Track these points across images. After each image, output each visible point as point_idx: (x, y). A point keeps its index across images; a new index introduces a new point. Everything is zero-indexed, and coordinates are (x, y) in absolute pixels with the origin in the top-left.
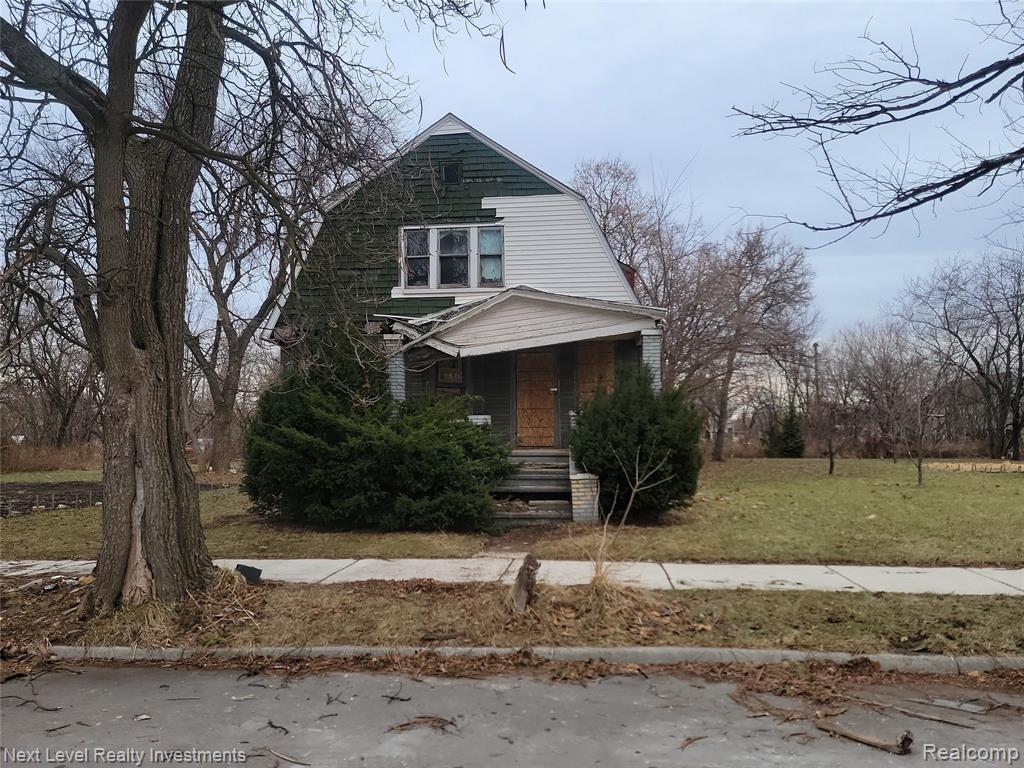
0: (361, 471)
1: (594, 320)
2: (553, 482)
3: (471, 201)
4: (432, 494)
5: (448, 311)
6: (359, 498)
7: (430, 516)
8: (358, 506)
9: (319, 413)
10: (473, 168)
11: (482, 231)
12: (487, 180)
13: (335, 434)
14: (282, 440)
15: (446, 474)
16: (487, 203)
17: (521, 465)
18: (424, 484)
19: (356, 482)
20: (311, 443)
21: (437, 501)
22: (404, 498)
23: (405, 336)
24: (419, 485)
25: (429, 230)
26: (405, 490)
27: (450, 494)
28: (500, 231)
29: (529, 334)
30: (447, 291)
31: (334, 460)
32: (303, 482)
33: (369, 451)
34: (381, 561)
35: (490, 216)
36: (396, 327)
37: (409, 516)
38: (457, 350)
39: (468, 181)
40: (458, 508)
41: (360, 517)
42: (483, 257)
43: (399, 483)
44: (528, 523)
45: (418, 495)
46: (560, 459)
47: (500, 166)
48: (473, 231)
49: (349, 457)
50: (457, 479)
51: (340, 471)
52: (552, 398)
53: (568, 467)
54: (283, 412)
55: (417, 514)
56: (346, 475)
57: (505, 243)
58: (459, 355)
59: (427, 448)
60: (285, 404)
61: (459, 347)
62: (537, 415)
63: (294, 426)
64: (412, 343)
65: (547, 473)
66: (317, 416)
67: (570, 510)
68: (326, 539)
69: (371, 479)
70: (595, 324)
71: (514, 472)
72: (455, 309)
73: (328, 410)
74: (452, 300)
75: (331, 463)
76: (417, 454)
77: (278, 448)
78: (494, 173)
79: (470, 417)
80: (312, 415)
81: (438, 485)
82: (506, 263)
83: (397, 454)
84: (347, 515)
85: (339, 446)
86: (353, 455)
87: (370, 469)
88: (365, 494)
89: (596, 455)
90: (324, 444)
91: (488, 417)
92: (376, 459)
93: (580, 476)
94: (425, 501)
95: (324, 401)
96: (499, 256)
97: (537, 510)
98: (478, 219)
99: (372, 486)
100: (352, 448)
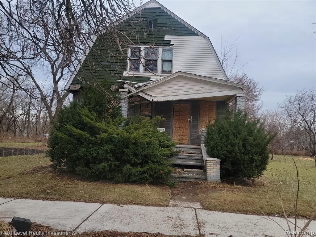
0: (106, 151)
1: (215, 89)
2: (195, 160)
3: (160, 36)
4: (142, 165)
5: (148, 82)
6: (104, 165)
7: (141, 176)
8: (104, 169)
9: (87, 120)
10: (161, 22)
11: (164, 50)
12: (168, 28)
13: (93, 131)
14: (67, 132)
15: (150, 154)
16: (167, 38)
17: (179, 151)
18: (139, 159)
19: (103, 156)
20: (81, 135)
21: (145, 169)
22: (128, 166)
23: (129, 90)
24: (136, 160)
25: (141, 47)
26: (129, 162)
27: (151, 165)
28: (172, 50)
29: (185, 93)
30: (147, 74)
31: (93, 144)
32: (76, 154)
33: (110, 140)
34: (116, 206)
35: (168, 43)
36: (125, 86)
37: (130, 175)
38: (152, 98)
39: (159, 28)
40: (155, 172)
41: (104, 174)
42: (164, 61)
43: (125, 157)
44: (185, 180)
45: (135, 165)
46: (196, 150)
47: (173, 23)
48: (160, 50)
49: (101, 143)
50: (155, 158)
51: (95, 150)
52: (188, 124)
53: (201, 154)
54: (69, 119)
55: (135, 175)
56: (98, 153)
57: (174, 56)
58: (153, 100)
59: (141, 141)
60: (70, 115)
61: (153, 97)
62: (182, 131)
63: (74, 126)
64: (132, 93)
65: (192, 156)
66: (85, 121)
67: (206, 175)
68: (85, 186)
69: (111, 155)
70: (215, 90)
71: (176, 155)
72: (150, 82)
73: (91, 119)
74: (149, 78)
75: (91, 145)
76: (135, 144)
77: (64, 136)
78: (171, 26)
79: (158, 128)
80: (83, 121)
81: (146, 160)
82: (174, 64)
83: (126, 143)
84: (97, 173)
85: (96, 137)
86: (103, 142)
87: (111, 150)
88: (108, 162)
89: (222, 150)
90: (88, 135)
91: (164, 129)
92: (114, 145)
93: (211, 159)
94: (139, 169)
95: (89, 114)
96: (171, 61)
97: (188, 174)
98: (162, 44)
99: (112, 159)
100: (103, 138)
